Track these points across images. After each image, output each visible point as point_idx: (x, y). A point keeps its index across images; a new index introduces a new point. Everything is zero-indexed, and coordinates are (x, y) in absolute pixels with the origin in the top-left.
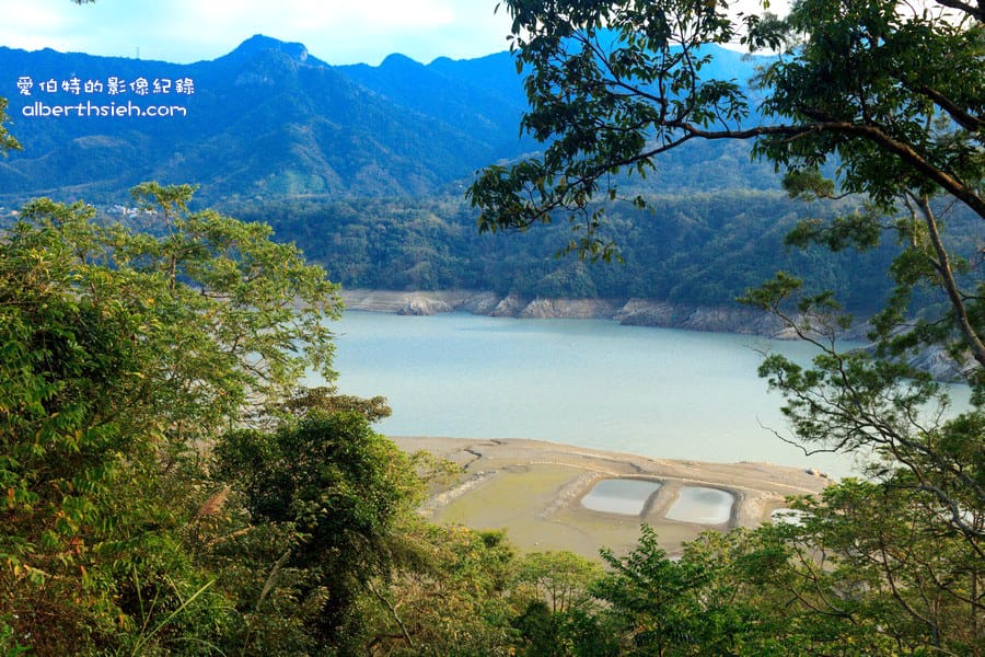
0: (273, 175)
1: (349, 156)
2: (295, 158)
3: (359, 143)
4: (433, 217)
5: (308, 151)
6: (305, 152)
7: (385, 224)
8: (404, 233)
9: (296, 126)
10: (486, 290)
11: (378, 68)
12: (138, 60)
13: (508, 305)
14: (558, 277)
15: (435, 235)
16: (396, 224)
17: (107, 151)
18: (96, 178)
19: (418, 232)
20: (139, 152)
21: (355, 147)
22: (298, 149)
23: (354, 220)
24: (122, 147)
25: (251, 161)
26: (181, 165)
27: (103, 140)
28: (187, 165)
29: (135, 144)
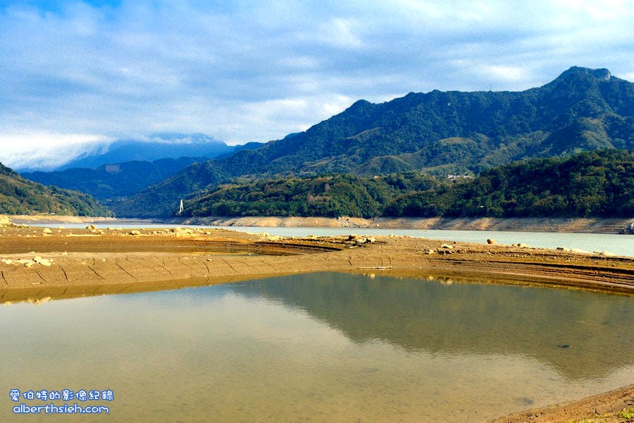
6: (593, 136)
12: (490, 92)
17: (458, 146)
20: (479, 146)
24: (468, 144)
25: (552, 145)
26: (504, 152)
27: (457, 140)
28: (507, 151)
29: (479, 142)
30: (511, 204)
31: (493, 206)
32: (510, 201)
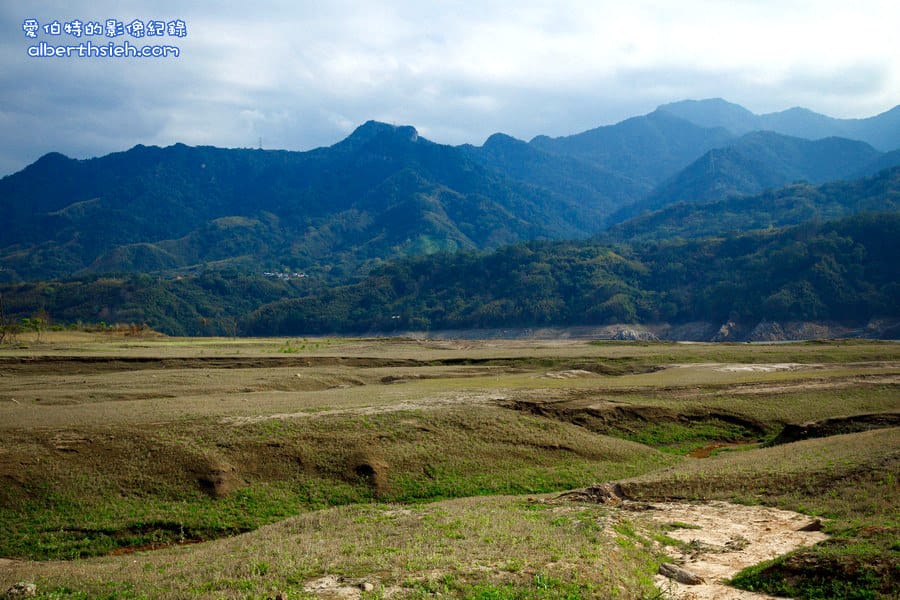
0: (409, 240)
1: (478, 222)
2: (429, 224)
3: (485, 208)
4: (612, 254)
5: (438, 218)
6: (436, 219)
7: (569, 261)
8: (590, 269)
9: (424, 196)
10: (688, 321)
11: (481, 148)
12: (261, 150)
13: (730, 329)
14: (784, 296)
15: (620, 272)
16: (578, 261)
17: (243, 230)
18: (235, 254)
19: (603, 267)
20: (271, 230)
21: (482, 213)
22: (431, 216)
23: (536, 258)
24: (256, 226)
25: (384, 230)
26: (315, 238)
27: (238, 220)
28: (320, 238)
29: (267, 223)
30: (437, 312)
31: (415, 315)
32: (434, 309)
